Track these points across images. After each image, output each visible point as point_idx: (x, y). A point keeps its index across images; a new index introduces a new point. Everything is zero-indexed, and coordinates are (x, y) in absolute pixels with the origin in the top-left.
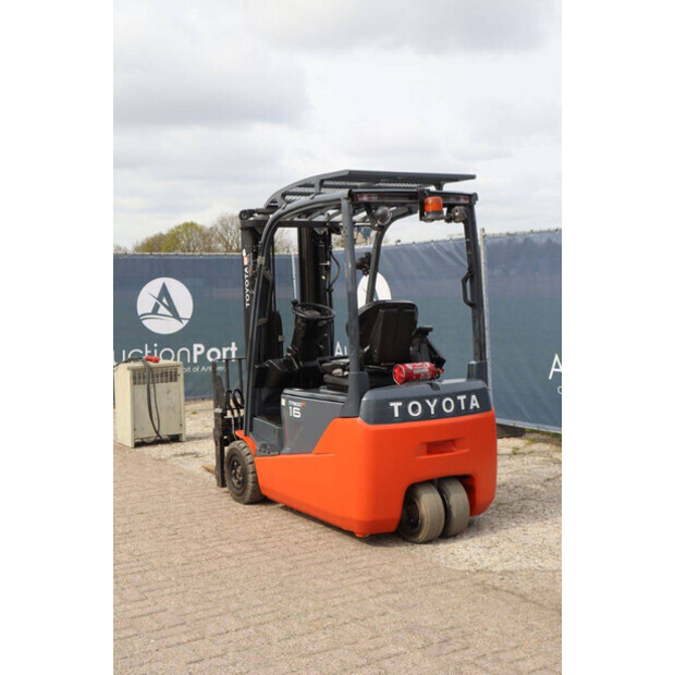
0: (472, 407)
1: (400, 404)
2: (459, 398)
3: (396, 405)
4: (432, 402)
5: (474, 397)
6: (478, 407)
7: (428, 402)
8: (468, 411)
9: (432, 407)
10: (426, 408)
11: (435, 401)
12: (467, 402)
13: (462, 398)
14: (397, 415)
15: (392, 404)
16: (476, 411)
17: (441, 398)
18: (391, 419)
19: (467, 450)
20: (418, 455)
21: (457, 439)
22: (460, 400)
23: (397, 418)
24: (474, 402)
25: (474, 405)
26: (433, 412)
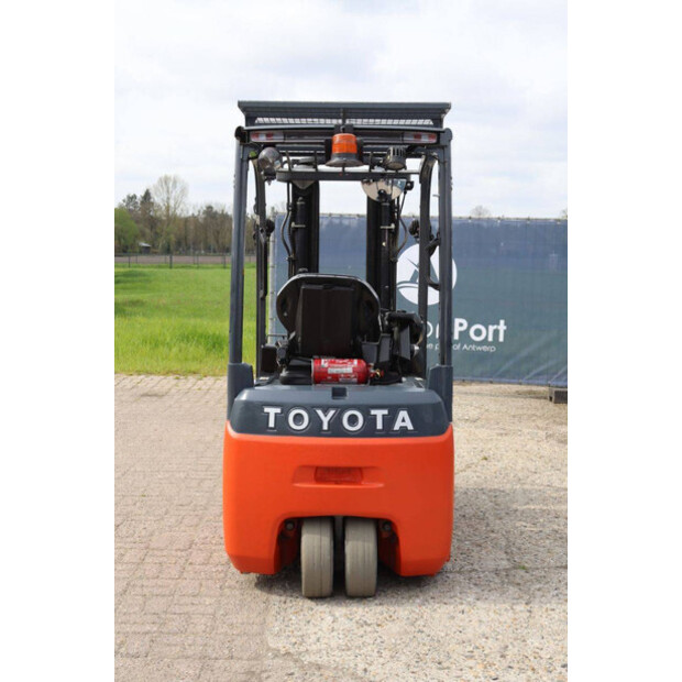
0: (396, 427)
1: (279, 411)
2: (373, 412)
3: (272, 412)
4: (325, 413)
5: (403, 414)
6: (410, 427)
7: (320, 412)
9: (326, 420)
10: (315, 421)
11: (332, 412)
12: (389, 420)
13: (379, 414)
14: (272, 424)
15: (266, 410)
16: (404, 432)
17: (342, 410)
18: (264, 429)
19: (381, 485)
20: (297, 482)
21: (366, 468)
22: (375, 416)
23: (271, 428)
24: (403, 421)
25: (403, 424)
26: (325, 427)
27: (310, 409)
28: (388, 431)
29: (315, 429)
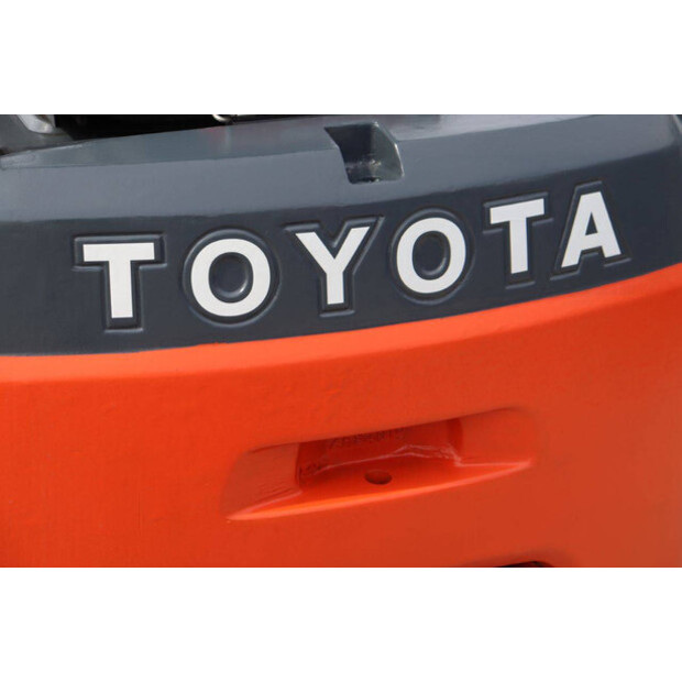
0: (571, 258)
1: (145, 251)
2: (498, 214)
4: (333, 243)
5: (592, 205)
6: (612, 249)
7: (311, 241)
9: (334, 268)
10: (297, 275)
11: (356, 236)
12: (548, 235)
13: (516, 216)
15: (92, 252)
19: (521, 465)
20: (242, 506)
22: (505, 227)
24: (592, 229)
25: (591, 242)
26: (335, 294)
27: (274, 231)
28: (547, 275)
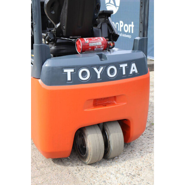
3: (69, 71)
8: (128, 75)
14: (69, 78)
16: (134, 74)
17: (107, 66)
18: (64, 82)
21: (117, 96)
23: (69, 81)
29: (94, 79)
